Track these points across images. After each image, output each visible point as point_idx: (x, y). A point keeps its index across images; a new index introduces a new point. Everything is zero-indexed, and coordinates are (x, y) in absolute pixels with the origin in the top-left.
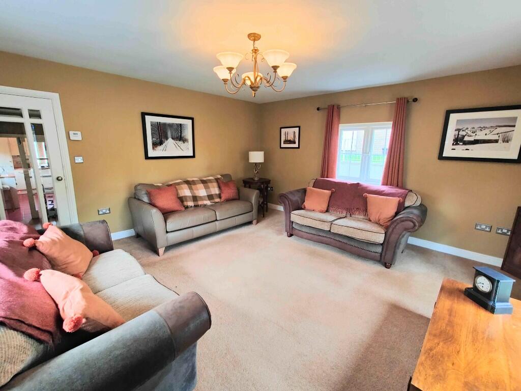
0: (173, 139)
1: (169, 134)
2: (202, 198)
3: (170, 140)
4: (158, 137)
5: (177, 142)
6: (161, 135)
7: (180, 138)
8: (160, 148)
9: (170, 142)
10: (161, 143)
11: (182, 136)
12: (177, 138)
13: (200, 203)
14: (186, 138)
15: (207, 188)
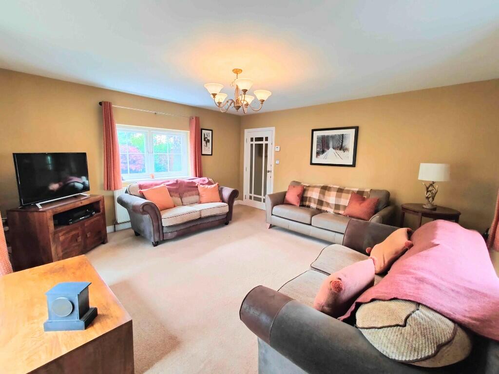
0: (334, 148)
1: (331, 145)
2: (328, 204)
3: (331, 149)
4: (321, 148)
5: (337, 151)
6: (324, 145)
7: (342, 148)
8: (322, 156)
9: (331, 152)
10: (323, 152)
11: (343, 145)
12: (338, 147)
13: (324, 208)
14: (347, 147)
15: (338, 197)
